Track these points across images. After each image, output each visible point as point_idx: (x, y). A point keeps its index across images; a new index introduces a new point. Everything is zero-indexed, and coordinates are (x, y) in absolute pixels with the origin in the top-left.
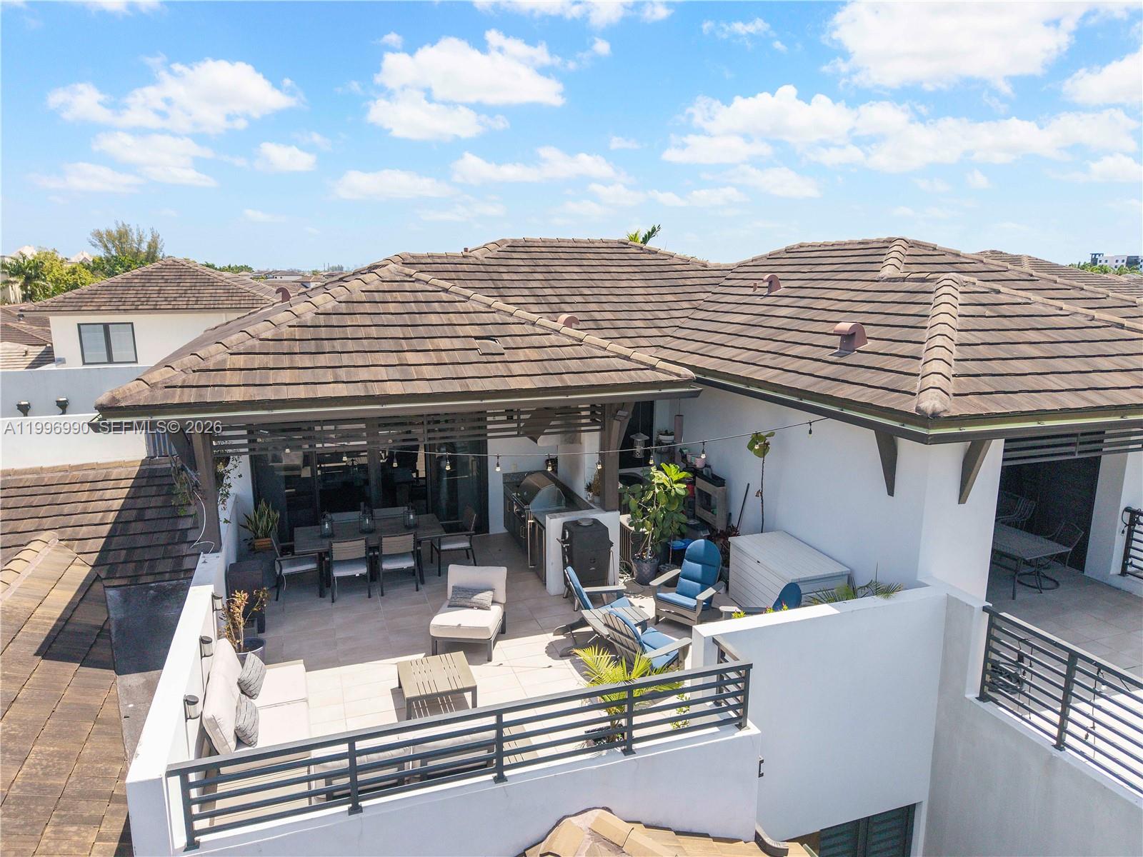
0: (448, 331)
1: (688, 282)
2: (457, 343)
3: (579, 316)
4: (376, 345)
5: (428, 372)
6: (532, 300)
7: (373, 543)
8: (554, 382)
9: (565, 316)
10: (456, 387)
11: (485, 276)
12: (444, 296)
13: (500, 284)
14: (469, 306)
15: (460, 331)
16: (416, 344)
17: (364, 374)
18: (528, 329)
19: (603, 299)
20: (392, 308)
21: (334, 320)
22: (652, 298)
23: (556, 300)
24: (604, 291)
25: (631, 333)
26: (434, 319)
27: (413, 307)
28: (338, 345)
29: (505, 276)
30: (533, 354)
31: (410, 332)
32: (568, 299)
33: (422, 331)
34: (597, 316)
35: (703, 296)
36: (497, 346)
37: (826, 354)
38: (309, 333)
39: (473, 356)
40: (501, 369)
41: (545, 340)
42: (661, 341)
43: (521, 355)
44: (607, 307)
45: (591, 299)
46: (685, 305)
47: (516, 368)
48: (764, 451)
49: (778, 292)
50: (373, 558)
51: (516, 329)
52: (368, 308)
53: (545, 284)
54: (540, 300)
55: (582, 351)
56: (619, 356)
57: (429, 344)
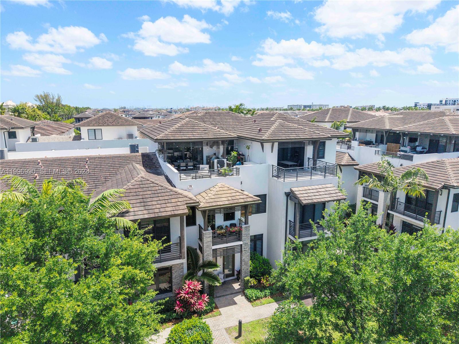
0: (198, 129)
1: (241, 120)
2: (200, 131)
3: (220, 127)
4: (188, 132)
5: (197, 135)
6: (211, 124)
7: (187, 164)
8: (216, 137)
9: (217, 127)
10: (201, 137)
11: (201, 119)
12: (197, 124)
13: (204, 121)
14: (201, 125)
15: (201, 129)
16: (194, 131)
17: (188, 136)
18: (211, 129)
19: (224, 124)
20: (189, 126)
21: (181, 128)
22: (234, 124)
23: (215, 124)
24: (224, 122)
25: (229, 130)
26: (196, 127)
27: (192, 126)
28: (183, 132)
29: (205, 119)
30: (212, 133)
31: (193, 130)
32: (217, 124)
33: (195, 129)
34: (223, 127)
35: (244, 123)
36: (207, 132)
37: (257, 133)
38: (178, 130)
39: (203, 133)
40: (208, 135)
41: (214, 131)
42: (234, 132)
43: (210, 133)
44: (225, 125)
45: (222, 124)
46: (240, 125)
47: (210, 135)
48: (249, 148)
49: (256, 123)
50: (187, 166)
51: (209, 129)
52: (185, 126)
53: (213, 121)
54: (212, 124)
55: (220, 133)
56: (226, 133)
57: (196, 131)
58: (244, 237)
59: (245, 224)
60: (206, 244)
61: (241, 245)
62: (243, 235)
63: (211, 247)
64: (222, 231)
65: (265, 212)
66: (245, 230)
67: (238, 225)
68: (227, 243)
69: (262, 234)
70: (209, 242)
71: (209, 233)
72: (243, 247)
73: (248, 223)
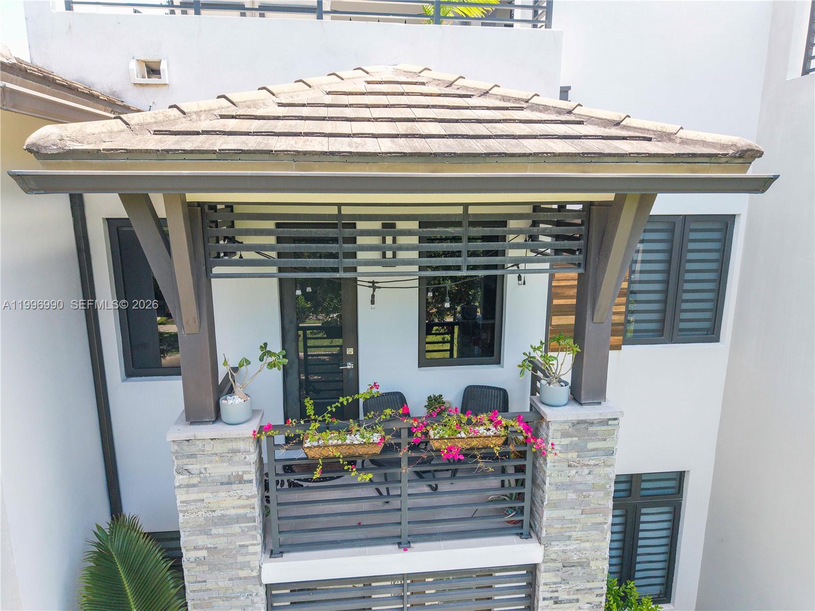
58: (555, 505)
59: (576, 397)
60: (202, 540)
61: (532, 570)
62: (550, 493)
63: (245, 565)
64: (355, 439)
65: (711, 333)
66: (567, 449)
67: (520, 403)
68: (403, 543)
69: (680, 477)
70: (225, 521)
71: (219, 448)
72: (542, 592)
73: (599, 395)
